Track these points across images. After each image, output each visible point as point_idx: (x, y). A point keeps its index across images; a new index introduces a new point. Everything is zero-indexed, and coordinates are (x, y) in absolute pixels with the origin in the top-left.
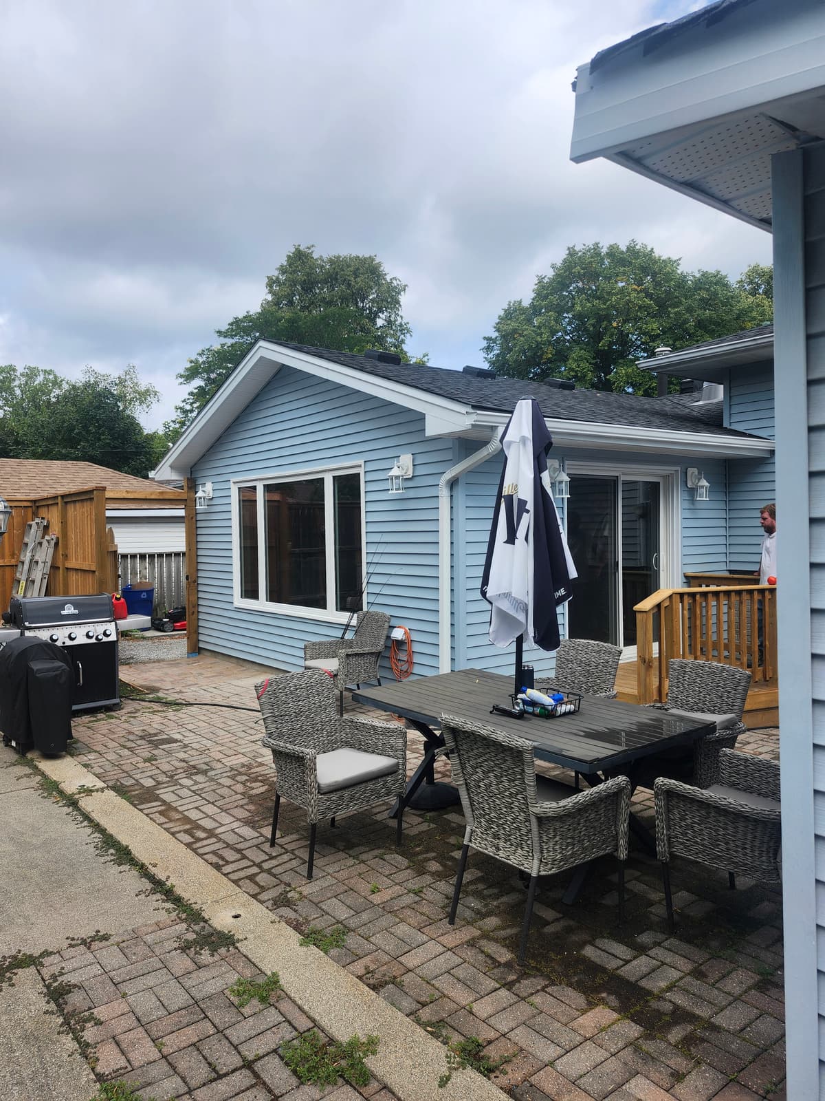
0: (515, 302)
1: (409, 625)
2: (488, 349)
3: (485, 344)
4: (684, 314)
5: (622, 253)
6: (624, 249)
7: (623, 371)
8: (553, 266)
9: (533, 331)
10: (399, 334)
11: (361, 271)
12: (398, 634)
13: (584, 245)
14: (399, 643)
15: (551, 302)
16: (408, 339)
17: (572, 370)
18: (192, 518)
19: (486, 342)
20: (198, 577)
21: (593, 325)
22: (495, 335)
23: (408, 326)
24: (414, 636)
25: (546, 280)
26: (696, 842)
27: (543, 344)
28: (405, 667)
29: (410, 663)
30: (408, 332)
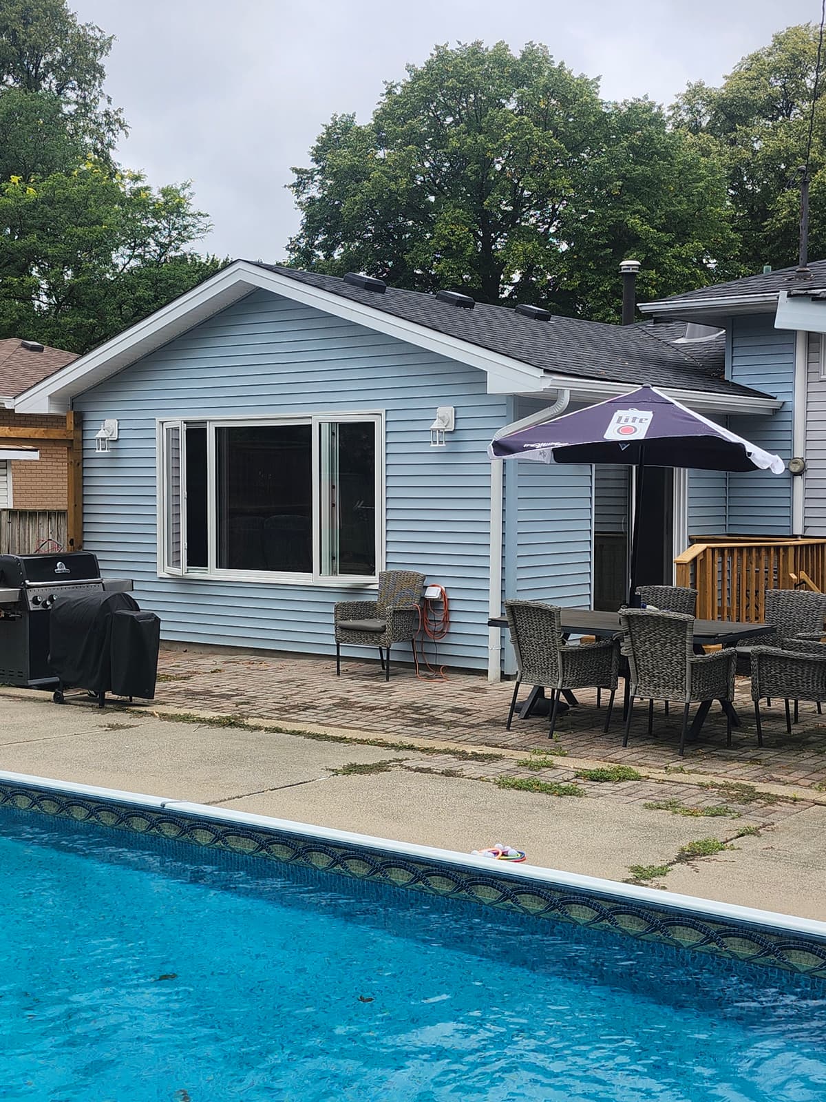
0: (344, 115)
1: (444, 584)
2: (299, 186)
3: (294, 178)
4: (607, 169)
5: (515, 62)
6: (518, 56)
7: (520, 248)
8: (409, 68)
9: (384, 172)
10: (104, 129)
11: (35, 12)
12: (433, 593)
13: (459, 43)
14: (434, 602)
15: (412, 128)
16: (120, 139)
17: (443, 237)
18: (78, 464)
19: (296, 176)
20: (84, 541)
21: (475, 173)
22: (310, 165)
23: (121, 116)
24: (451, 595)
25: (398, 91)
26: (778, 685)
27: (399, 195)
28: (439, 627)
29: (447, 622)
30: (122, 126)
